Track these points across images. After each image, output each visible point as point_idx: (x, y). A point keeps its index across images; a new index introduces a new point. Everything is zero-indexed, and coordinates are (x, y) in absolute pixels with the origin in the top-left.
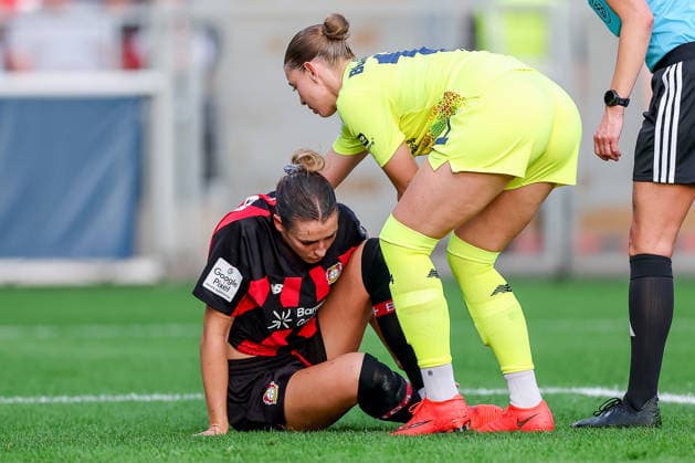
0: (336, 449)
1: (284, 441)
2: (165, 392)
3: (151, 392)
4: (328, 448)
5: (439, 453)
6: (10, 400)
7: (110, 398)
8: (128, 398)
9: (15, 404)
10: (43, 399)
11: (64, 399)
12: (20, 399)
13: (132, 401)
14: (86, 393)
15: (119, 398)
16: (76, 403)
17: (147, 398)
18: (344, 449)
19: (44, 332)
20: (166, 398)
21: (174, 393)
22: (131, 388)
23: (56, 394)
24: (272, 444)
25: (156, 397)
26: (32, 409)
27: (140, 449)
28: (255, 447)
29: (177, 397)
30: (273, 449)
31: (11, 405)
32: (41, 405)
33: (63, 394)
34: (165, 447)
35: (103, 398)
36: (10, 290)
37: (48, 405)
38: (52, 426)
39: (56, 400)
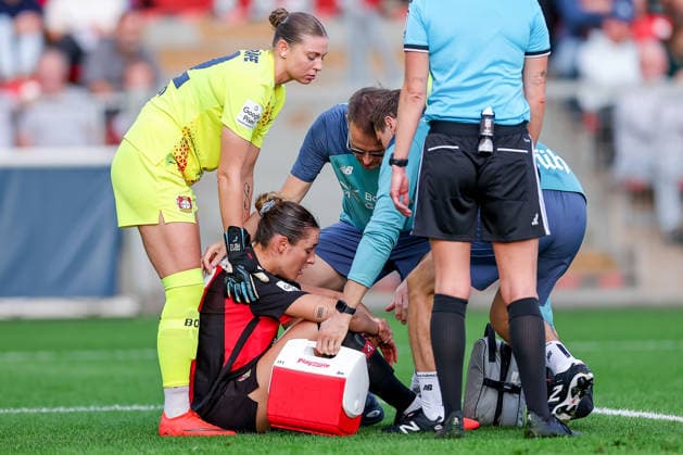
0: (280, 449)
1: (238, 442)
2: (143, 404)
3: (131, 404)
4: (274, 448)
5: (362, 450)
6: (18, 411)
7: (98, 409)
8: (113, 408)
9: (22, 413)
10: (44, 410)
11: (62, 409)
12: (25, 410)
13: (116, 411)
14: (79, 404)
15: (105, 409)
16: (71, 413)
17: (128, 408)
18: (286, 448)
19: (44, 356)
20: (143, 408)
21: (150, 404)
22: (115, 400)
23: (56, 405)
24: (228, 444)
25: (135, 407)
26: (35, 417)
27: (122, 449)
28: (215, 446)
29: (152, 407)
30: (229, 448)
31: (17, 414)
32: (42, 414)
33: (60, 406)
34: (142, 448)
35: (92, 408)
36: (16, 322)
37: (49, 414)
38: (52, 431)
39: (55, 410)
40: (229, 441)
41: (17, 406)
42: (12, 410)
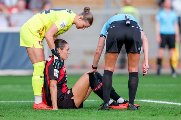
1: (73, 112)
4: (83, 113)
5: (109, 114)
6: (10, 102)
9: (11, 102)
10: (18, 102)
11: (23, 101)
12: (12, 102)
14: (27, 100)
16: (25, 103)
18: (86, 113)
23: (21, 100)
24: (70, 112)
26: (15, 104)
27: (40, 113)
28: (66, 113)
30: (70, 113)
31: (10, 103)
32: (17, 103)
33: (22, 100)
34: (45, 113)
38: (20, 108)
39: (21, 102)
40: (70, 111)
41: (10, 100)
42: (8, 101)
